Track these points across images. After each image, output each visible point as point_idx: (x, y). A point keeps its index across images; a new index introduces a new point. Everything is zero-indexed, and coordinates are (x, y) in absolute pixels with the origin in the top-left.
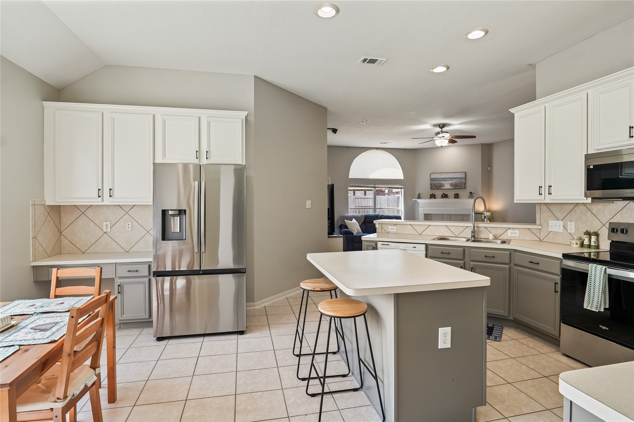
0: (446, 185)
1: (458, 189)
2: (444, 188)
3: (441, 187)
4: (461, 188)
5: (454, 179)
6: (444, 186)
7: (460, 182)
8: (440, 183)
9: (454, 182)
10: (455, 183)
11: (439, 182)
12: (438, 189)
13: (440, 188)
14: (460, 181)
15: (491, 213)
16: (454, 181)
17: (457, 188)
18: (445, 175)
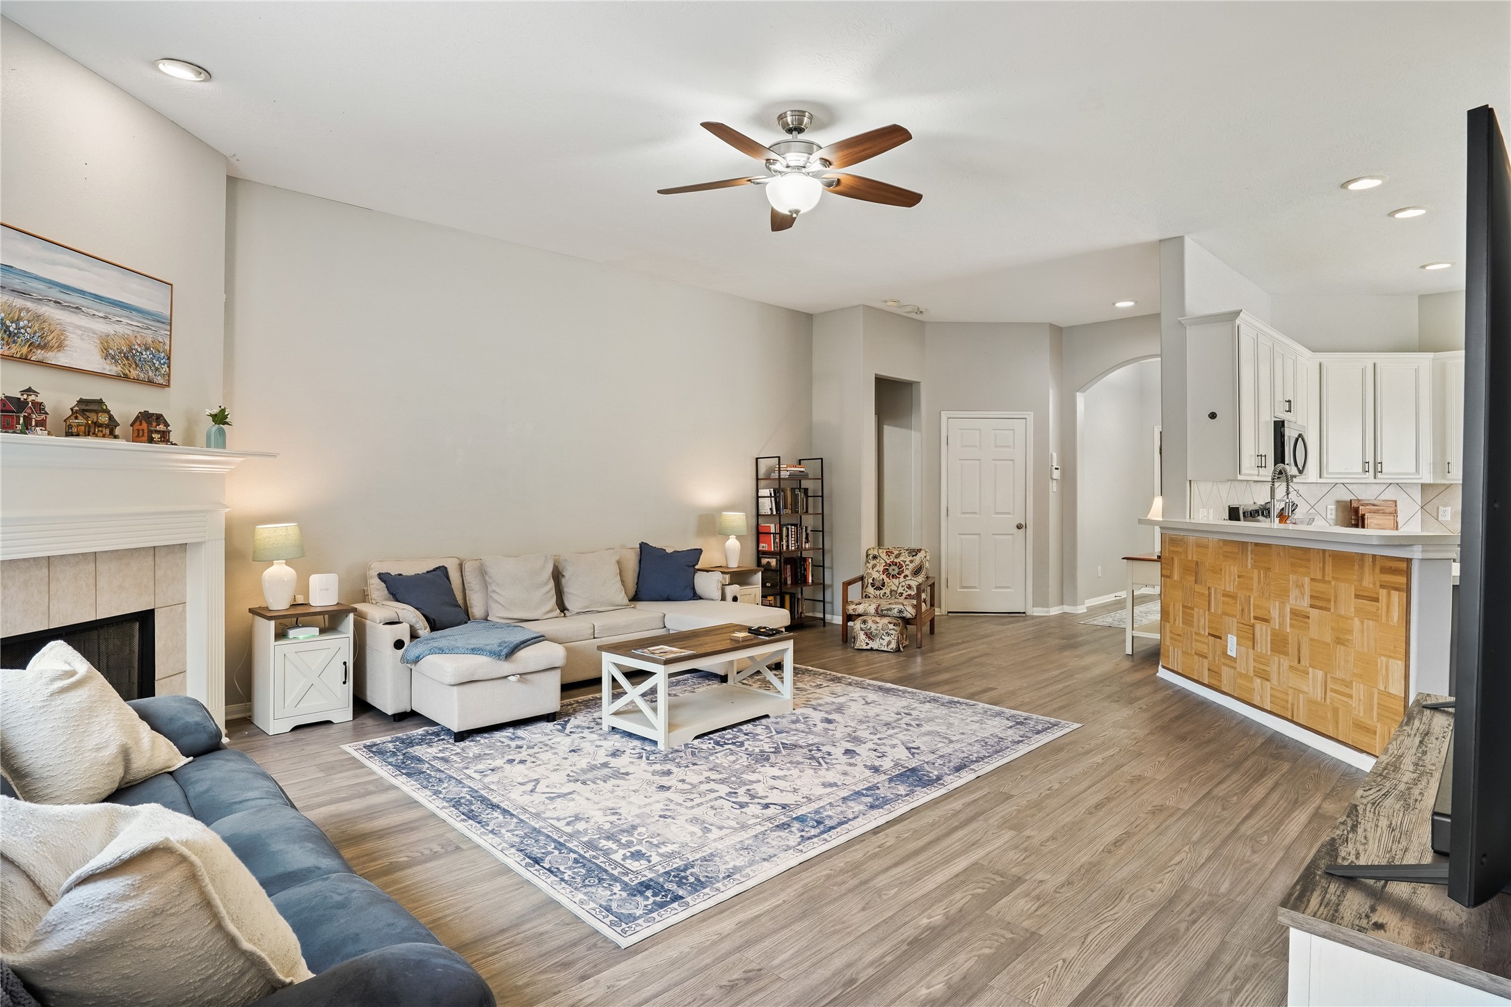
0: (73, 339)
1: (137, 381)
2: (61, 359)
3: (44, 347)
4: (150, 382)
5: (118, 310)
6: (60, 347)
7: (150, 341)
8: (37, 317)
9: (120, 329)
10: (124, 337)
11: (29, 305)
12: (24, 359)
13: (39, 355)
14: (149, 336)
15: (301, 528)
16: (122, 329)
17: (134, 373)
18: (71, 266)
